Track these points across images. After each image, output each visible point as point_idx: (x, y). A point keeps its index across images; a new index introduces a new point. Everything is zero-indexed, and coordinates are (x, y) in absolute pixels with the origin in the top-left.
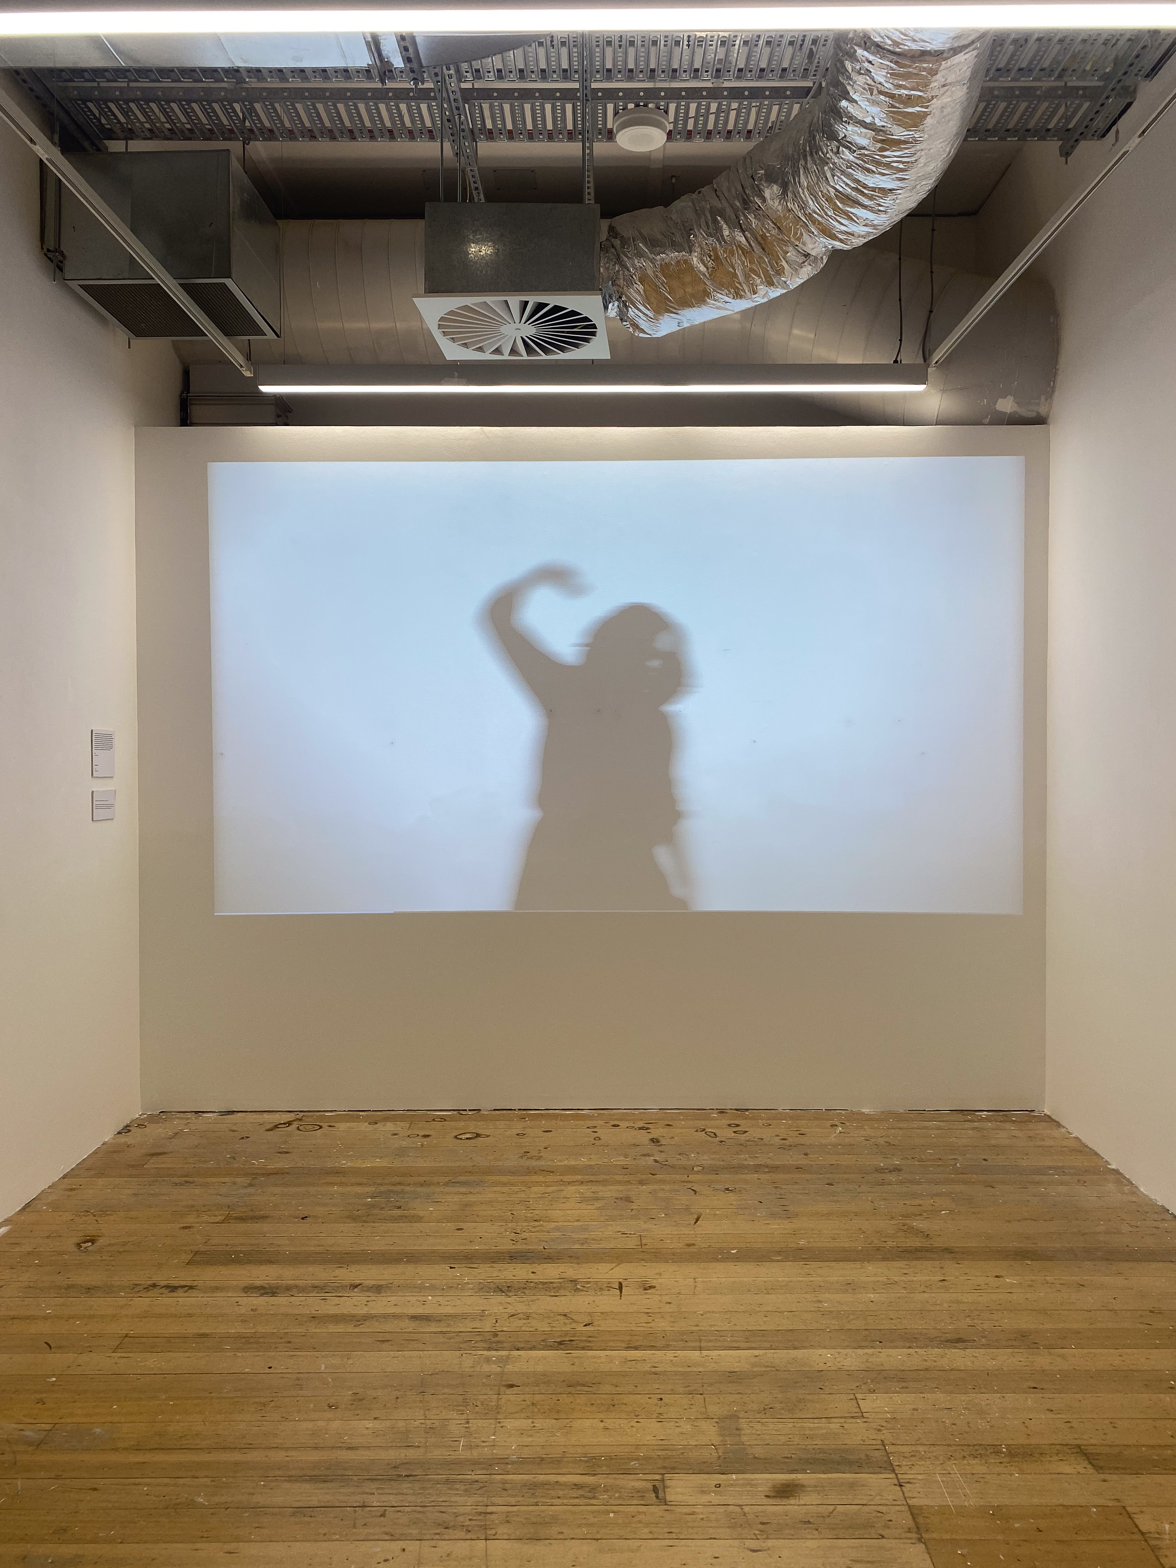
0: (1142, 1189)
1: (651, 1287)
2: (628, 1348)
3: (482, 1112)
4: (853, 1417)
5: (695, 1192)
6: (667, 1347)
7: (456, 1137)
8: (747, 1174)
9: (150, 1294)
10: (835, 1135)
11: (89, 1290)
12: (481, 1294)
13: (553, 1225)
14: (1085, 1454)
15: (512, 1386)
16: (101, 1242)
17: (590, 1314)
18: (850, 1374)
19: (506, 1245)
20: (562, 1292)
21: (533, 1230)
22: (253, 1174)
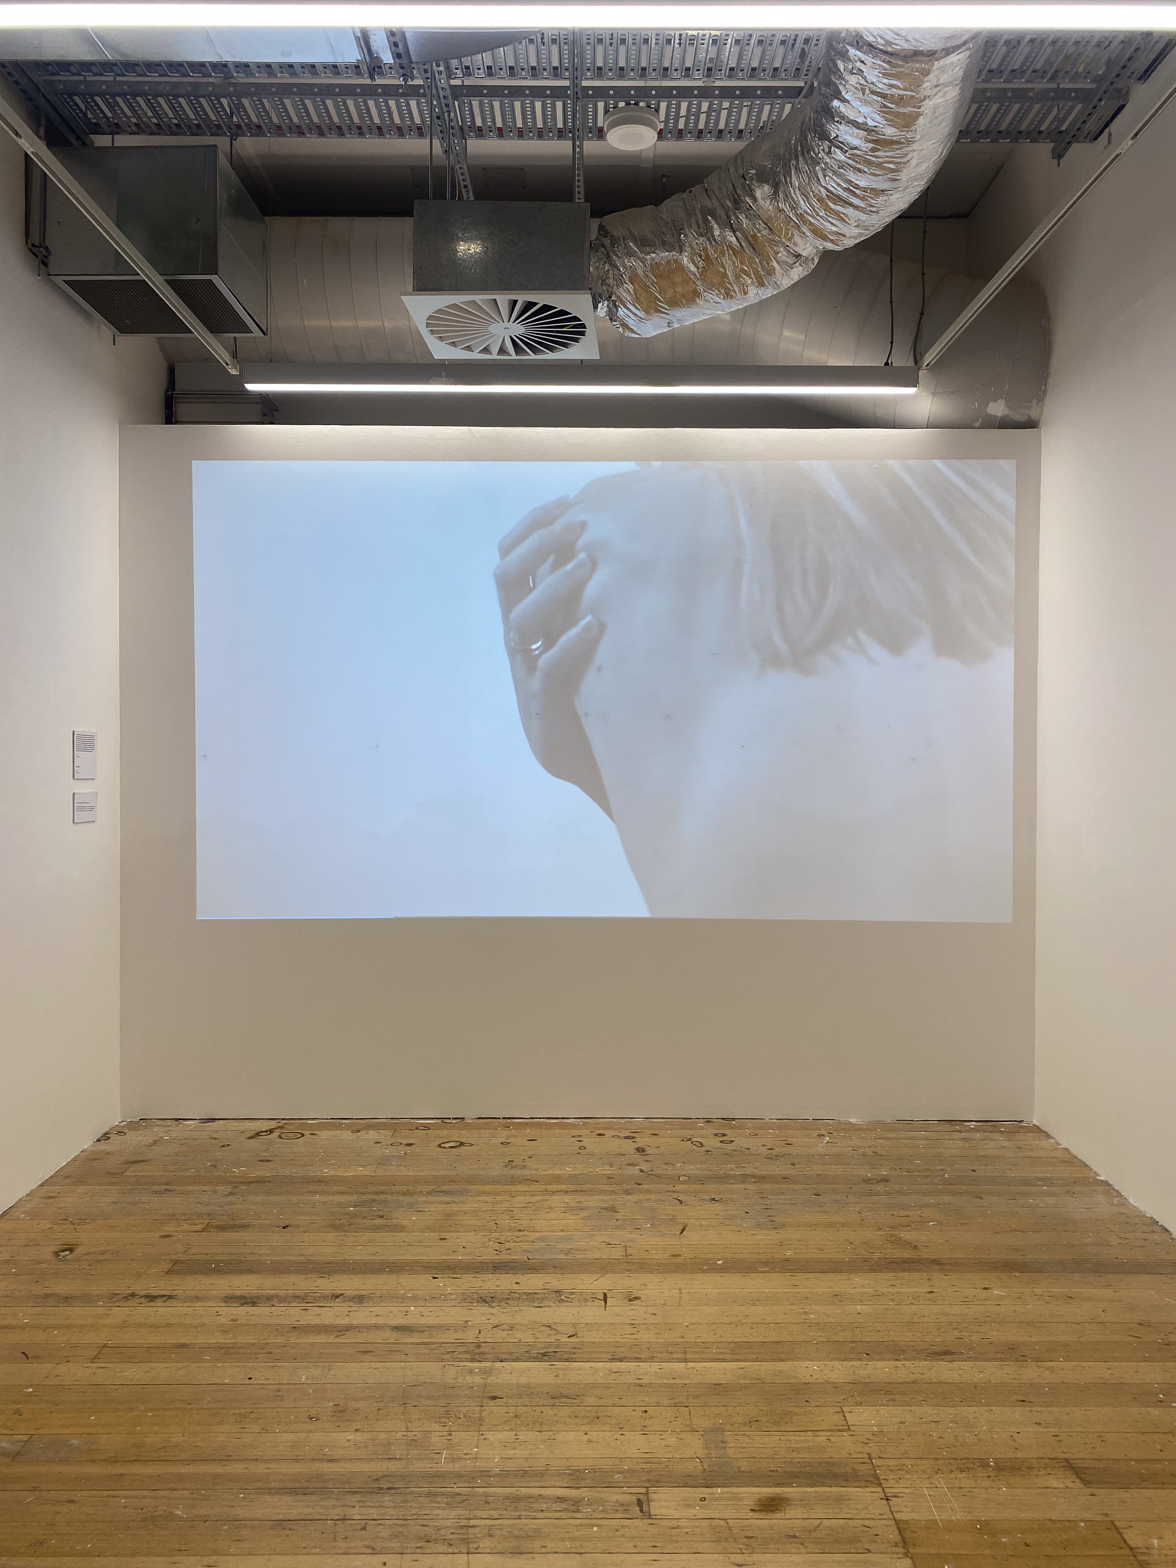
0: (1131, 1201)
1: (636, 1298)
2: (612, 1360)
3: (466, 1121)
4: (839, 1430)
5: (681, 1202)
6: (652, 1359)
7: (439, 1146)
8: (733, 1184)
9: (129, 1303)
10: (821, 1145)
11: (67, 1299)
12: (465, 1304)
13: (538, 1235)
14: (1073, 1468)
15: (494, 1398)
16: (79, 1251)
17: (574, 1325)
18: (836, 1386)
19: (489, 1255)
20: (547, 1303)
21: (517, 1240)
22: (234, 1182)
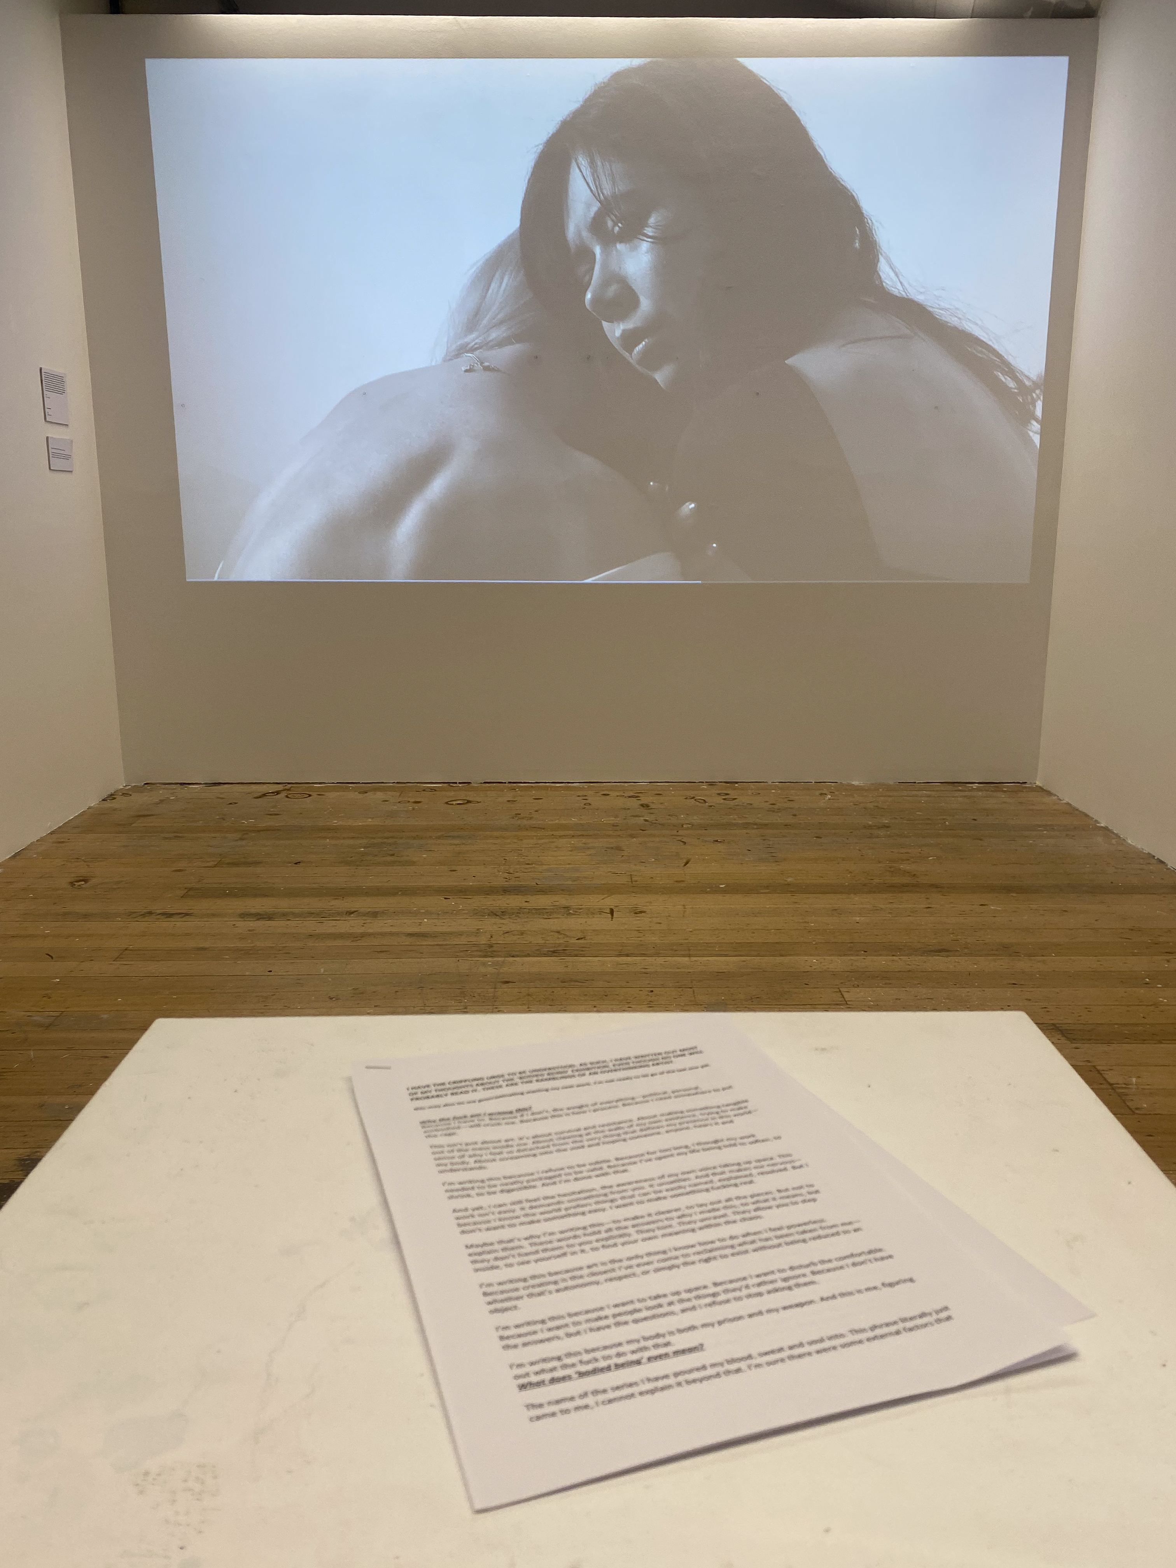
0: (1129, 842)
1: (641, 912)
2: (620, 955)
3: (473, 785)
4: (837, 1004)
5: (685, 843)
6: (657, 955)
7: (447, 803)
8: (735, 829)
9: (146, 919)
10: (823, 801)
11: (86, 916)
12: (477, 917)
13: (545, 867)
14: (1060, 1030)
15: (507, 982)
16: (93, 881)
17: (582, 931)
18: (834, 974)
19: (500, 882)
20: (555, 916)
21: (526, 871)
22: (244, 831)
